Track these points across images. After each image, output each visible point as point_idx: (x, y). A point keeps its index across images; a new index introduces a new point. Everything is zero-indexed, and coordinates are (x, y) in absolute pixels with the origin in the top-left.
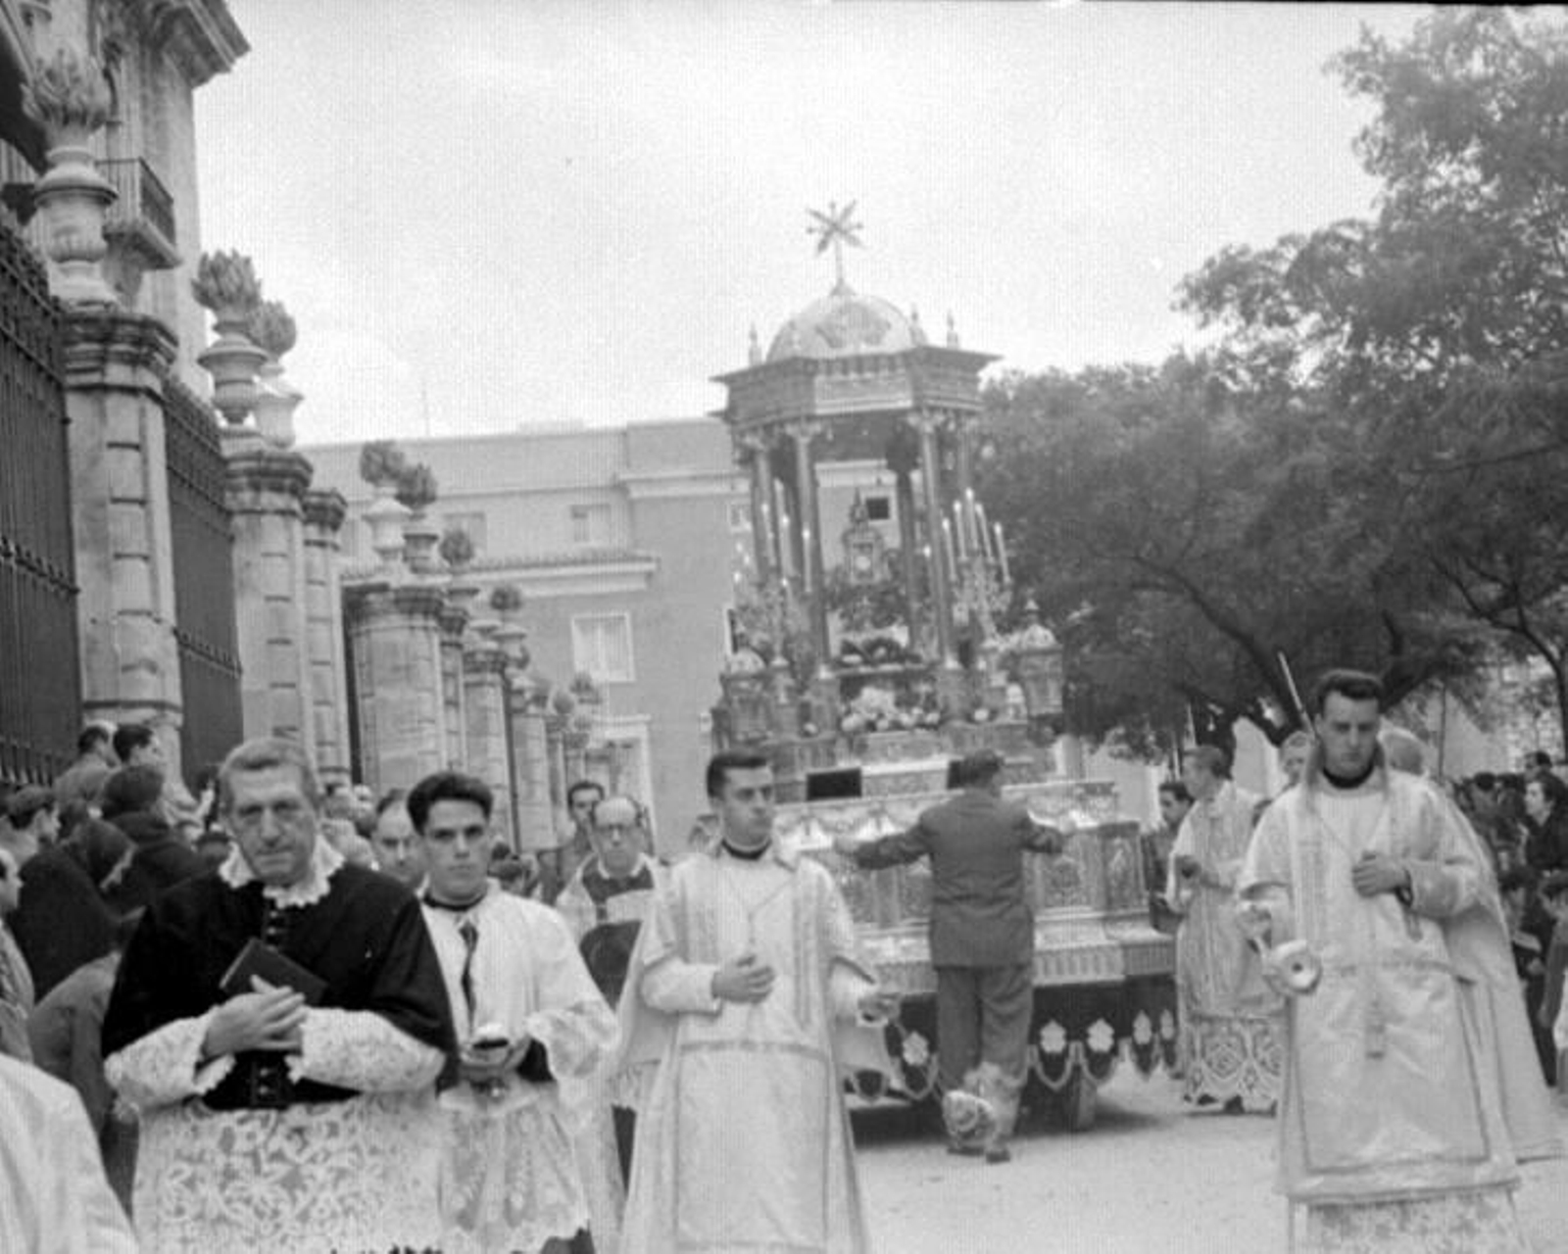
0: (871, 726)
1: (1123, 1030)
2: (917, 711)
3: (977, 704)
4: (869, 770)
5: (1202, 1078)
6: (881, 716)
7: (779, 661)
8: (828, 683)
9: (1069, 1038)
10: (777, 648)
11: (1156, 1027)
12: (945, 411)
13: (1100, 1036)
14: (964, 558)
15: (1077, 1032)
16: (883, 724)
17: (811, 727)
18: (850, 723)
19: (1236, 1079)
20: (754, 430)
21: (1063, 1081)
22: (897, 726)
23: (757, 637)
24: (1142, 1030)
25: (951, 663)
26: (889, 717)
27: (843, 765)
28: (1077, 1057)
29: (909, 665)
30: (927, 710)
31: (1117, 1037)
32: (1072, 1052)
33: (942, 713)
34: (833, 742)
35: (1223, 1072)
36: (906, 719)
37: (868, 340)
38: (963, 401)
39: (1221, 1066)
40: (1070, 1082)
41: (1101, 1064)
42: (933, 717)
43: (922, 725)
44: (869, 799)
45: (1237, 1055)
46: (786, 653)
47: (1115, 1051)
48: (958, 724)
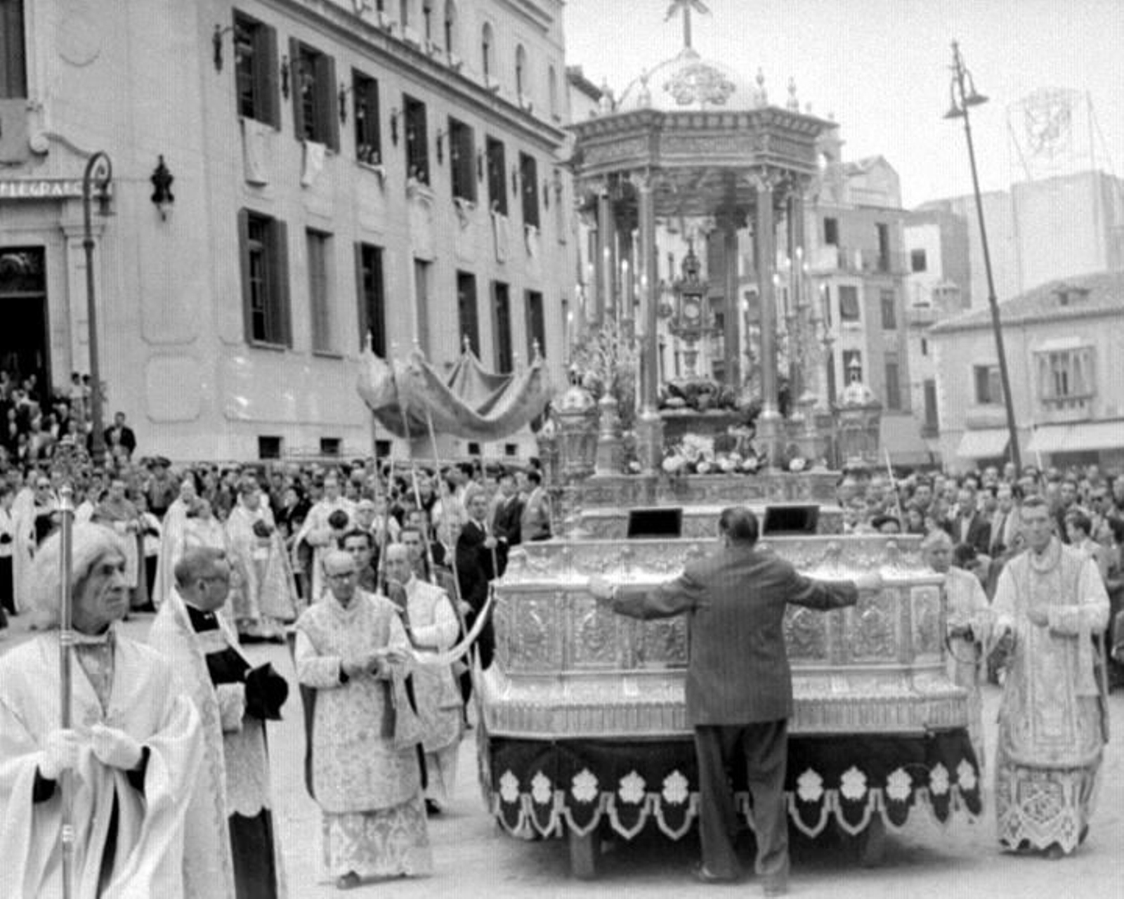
0: (692, 468)
1: (920, 780)
2: (735, 456)
3: (794, 453)
4: (688, 510)
5: (1020, 823)
6: (702, 458)
7: (606, 400)
8: (652, 423)
9: (869, 784)
10: (607, 386)
11: (953, 778)
12: (783, 172)
13: (899, 785)
14: (791, 313)
15: (877, 779)
16: (701, 467)
17: (634, 465)
18: (670, 464)
19: (1054, 825)
20: (599, 177)
21: (860, 827)
22: (718, 470)
23: (589, 375)
24: (939, 779)
25: (769, 412)
26: (709, 460)
27: (664, 504)
28: (876, 804)
29: (729, 411)
30: (744, 456)
31: (914, 786)
32: (871, 799)
33: (760, 460)
34: (653, 481)
35: (1041, 818)
36: (724, 463)
37: (714, 101)
38: (798, 164)
39: (1038, 812)
40: (867, 829)
41: (899, 811)
42: (750, 463)
43: (739, 470)
44: (687, 540)
45: (1055, 802)
46: (617, 393)
47: (911, 800)
48: (774, 472)
